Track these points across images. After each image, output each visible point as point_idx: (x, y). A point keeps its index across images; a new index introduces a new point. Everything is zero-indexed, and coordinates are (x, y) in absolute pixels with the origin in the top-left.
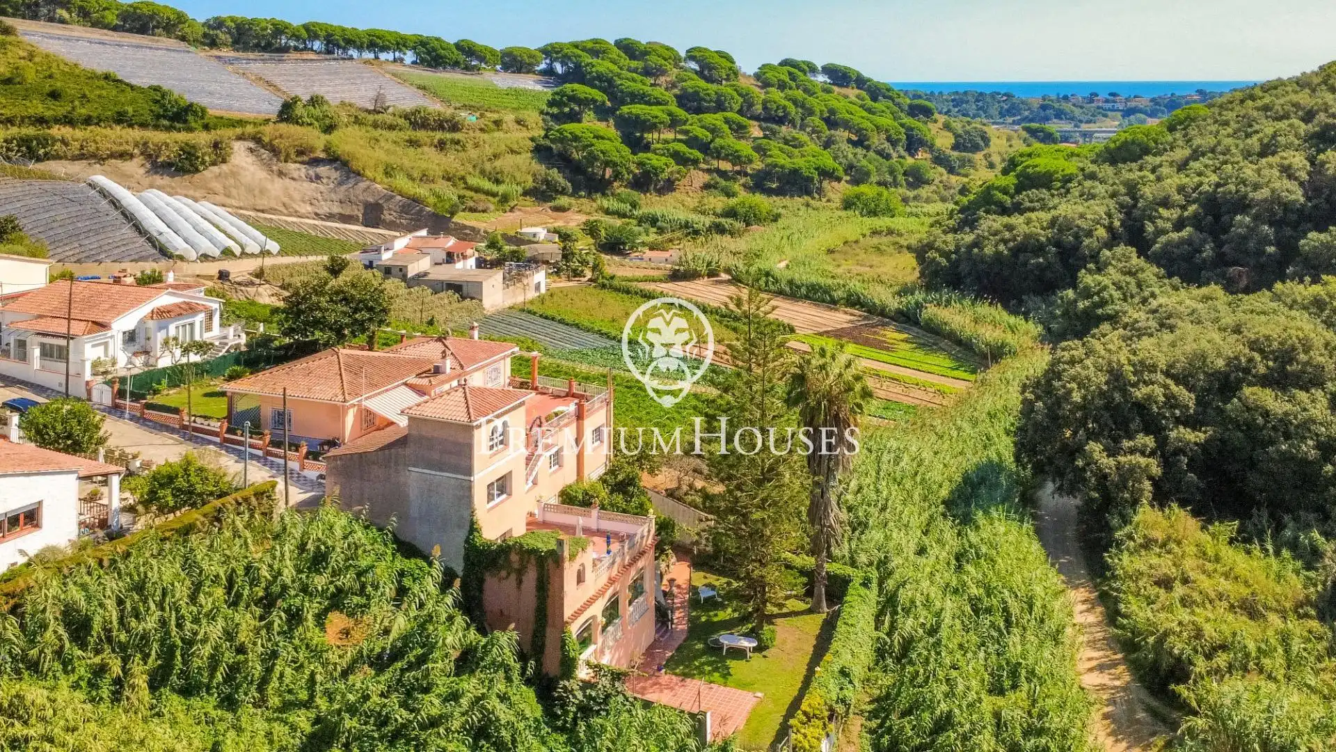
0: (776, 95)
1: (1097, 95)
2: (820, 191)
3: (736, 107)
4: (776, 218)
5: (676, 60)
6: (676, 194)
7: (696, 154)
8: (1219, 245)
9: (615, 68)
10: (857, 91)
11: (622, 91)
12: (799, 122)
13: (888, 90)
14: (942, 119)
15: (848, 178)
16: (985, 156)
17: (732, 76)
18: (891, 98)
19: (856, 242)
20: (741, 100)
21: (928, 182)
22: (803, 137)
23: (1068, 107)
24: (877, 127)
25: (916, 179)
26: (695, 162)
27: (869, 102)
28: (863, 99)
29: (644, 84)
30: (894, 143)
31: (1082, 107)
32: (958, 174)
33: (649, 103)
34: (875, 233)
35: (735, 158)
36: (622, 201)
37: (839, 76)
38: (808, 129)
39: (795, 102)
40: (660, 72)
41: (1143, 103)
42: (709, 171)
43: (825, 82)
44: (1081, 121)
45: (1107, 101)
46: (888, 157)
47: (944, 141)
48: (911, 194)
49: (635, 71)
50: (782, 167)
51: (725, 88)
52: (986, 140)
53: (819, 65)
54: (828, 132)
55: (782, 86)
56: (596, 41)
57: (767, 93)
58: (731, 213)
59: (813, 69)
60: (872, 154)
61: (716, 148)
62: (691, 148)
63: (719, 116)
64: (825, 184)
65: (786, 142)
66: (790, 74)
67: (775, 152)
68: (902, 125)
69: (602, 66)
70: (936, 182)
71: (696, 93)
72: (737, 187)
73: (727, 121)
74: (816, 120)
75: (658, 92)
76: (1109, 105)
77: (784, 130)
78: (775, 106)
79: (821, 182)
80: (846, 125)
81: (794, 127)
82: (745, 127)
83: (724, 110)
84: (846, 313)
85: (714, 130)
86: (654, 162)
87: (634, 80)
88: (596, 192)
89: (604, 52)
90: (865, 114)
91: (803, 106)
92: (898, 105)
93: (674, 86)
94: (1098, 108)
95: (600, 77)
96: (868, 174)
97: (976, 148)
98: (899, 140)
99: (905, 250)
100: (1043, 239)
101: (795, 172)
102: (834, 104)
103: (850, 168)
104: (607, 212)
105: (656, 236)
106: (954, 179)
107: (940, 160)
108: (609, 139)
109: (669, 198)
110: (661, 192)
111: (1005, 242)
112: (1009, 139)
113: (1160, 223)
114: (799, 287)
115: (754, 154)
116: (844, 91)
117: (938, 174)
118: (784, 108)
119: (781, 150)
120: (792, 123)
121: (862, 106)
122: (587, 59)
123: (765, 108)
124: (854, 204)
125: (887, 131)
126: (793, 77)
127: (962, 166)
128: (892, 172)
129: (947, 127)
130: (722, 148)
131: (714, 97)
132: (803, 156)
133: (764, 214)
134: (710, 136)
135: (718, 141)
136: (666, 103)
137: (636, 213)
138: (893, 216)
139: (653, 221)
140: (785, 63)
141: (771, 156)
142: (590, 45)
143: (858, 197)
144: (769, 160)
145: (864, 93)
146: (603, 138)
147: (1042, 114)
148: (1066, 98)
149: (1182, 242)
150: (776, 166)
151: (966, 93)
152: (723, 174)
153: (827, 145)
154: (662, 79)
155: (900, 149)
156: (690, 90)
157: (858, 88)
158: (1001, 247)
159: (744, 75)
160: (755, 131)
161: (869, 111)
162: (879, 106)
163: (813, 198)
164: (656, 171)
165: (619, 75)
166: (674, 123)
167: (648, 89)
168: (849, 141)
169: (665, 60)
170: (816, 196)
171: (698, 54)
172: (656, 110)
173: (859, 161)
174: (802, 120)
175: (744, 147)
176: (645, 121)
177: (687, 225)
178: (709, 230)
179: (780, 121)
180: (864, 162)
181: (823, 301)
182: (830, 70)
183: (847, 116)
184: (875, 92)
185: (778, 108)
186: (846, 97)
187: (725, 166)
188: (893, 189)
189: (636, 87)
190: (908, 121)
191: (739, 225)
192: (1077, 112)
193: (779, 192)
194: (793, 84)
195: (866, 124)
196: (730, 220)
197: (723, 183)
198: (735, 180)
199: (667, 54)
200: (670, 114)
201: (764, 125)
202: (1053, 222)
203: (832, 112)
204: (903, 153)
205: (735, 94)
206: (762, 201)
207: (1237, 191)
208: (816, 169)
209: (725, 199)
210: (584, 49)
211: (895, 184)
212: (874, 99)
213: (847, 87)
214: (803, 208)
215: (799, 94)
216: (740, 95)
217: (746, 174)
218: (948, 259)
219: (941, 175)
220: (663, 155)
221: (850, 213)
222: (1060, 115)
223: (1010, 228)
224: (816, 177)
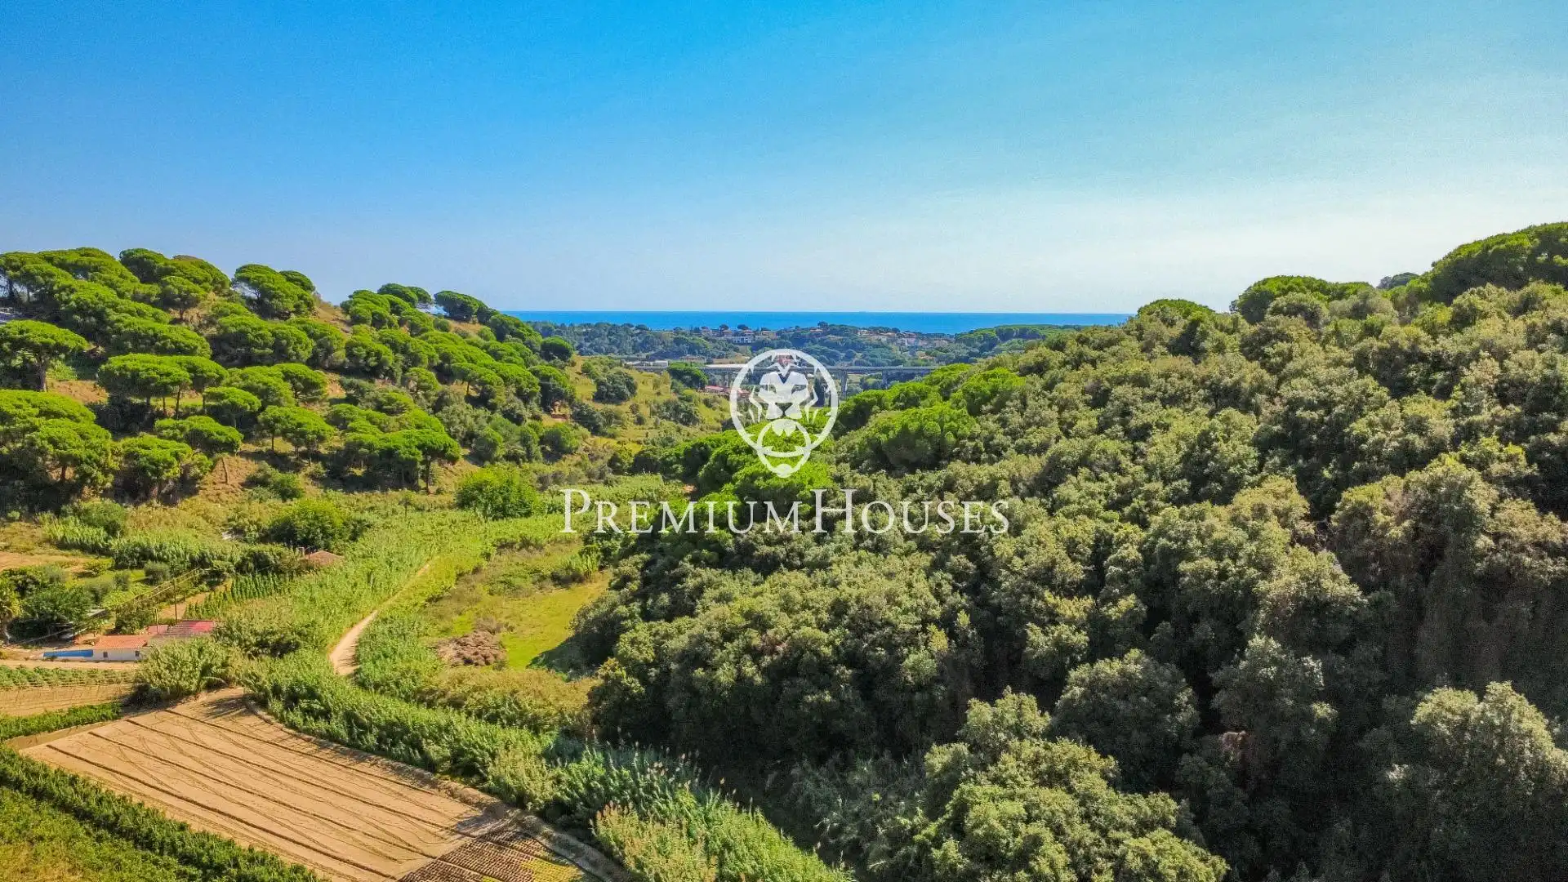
0: (367, 335)
1: (726, 328)
2: (426, 476)
3: (306, 354)
4: (356, 532)
5: (218, 284)
6: (199, 500)
7: (233, 433)
8: (1204, 690)
9: (109, 295)
10: (479, 327)
11: (118, 332)
12: (399, 373)
13: (517, 325)
14: (580, 361)
15: (467, 451)
16: (631, 407)
17: (304, 308)
18: (520, 336)
19: (476, 571)
20: (312, 343)
21: (570, 452)
22: (404, 397)
23: (699, 340)
24: (505, 379)
25: (555, 447)
26: (230, 447)
27: (494, 343)
28: (486, 338)
29: (158, 320)
30: (526, 398)
31: (714, 341)
32: (604, 434)
33: (162, 351)
34: (504, 546)
35: (297, 434)
36: (91, 524)
37: (458, 308)
38: (412, 385)
39: (394, 346)
40: (186, 302)
41: (770, 336)
42: (257, 456)
43: (439, 315)
44: (714, 357)
45: (736, 334)
46: (518, 420)
47: (584, 390)
48: (549, 469)
49: (145, 299)
50: (370, 447)
51: (289, 328)
52: (632, 388)
53: (432, 293)
54: (440, 387)
55: (378, 322)
56: (86, 253)
57: (355, 333)
58: (284, 533)
59: (424, 298)
60: (498, 416)
61: (266, 421)
62: (225, 422)
63: (276, 369)
64: (435, 465)
65: (379, 407)
66: (393, 304)
67: (361, 422)
68: (535, 373)
69: (88, 291)
70: (581, 448)
71: (243, 334)
72: (300, 480)
73: (288, 377)
74: (424, 373)
75: (183, 334)
76: (737, 339)
77: (379, 388)
78: (363, 352)
79: (426, 462)
80: (464, 376)
81: (393, 380)
82: (315, 385)
83: (288, 359)
84: (452, 794)
85: (266, 394)
86: (156, 453)
87: (140, 314)
88: (44, 509)
89: (96, 269)
90: (490, 360)
91: (404, 351)
92: (529, 345)
93: (211, 322)
94: (729, 341)
95: (82, 309)
96: (493, 445)
97: (620, 398)
98: (533, 394)
99: (549, 584)
100: (827, 651)
101: (389, 453)
102: (449, 348)
103: (468, 438)
104: (63, 545)
105: (140, 588)
106: (601, 441)
107: (584, 418)
108: (71, 417)
109: (185, 509)
110: (168, 500)
111: (756, 654)
112: (656, 386)
113: (1064, 631)
114: (366, 729)
115: (328, 427)
116: (463, 327)
117: (580, 438)
118: (378, 354)
119: (370, 419)
120: (390, 375)
121: (486, 348)
122: (63, 279)
123: (350, 355)
124: (474, 498)
125: (518, 382)
126: (395, 309)
127: (608, 423)
128: (525, 441)
129: (586, 371)
130: (277, 420)
131: (271, 340)
132: (402, 426)
133: (339, 522)
134: (257, 402)
135: (272, 411)
136: (191, 351)
137: (114, 543)
138: (528, 514)
139: (143, 556)
140: (387, 290)
141: (353, 430)
142: (72, 259)
143: (479, 488)
144: (351, 437)
145: (487, 329)
146: (57, 415)
147: (676, 348)
148: (697, 330)
149: (1126, 687)
150: (361, 445)
151: (597, 326)
152: (278, 460)
153: (438, 406)
154: (193, 313)
155: (534, 405)
156: (233, 330)
157: (482, 322)
158: (749, 669)
159: (326, 306)
160: (333, 387)
161: (496, 355)
162: (506, 347)
163: (416, 489)
164: (157, 467)
165: (114, 307)
166: (199, 381)
167: (163, 328)
168: (469, 399)
169: (196, 281)
170: (422, 484)
171: (252, 275)
172: (170, 366)
173: (481, 427)
174: (405, 370)
175: (313, 417)
176: (149, 380)
177: (201, 562)
178: (241, 568)
179: (372, 373)
180: (488, 429)
181: (410, 761)
182: (444, 299)
183: (466, 365)
184: (502, 329)
185: (369, 354)
186: (464, 336)
187: (282, 446)
188: (527, 465)
189: (145, 324)
190: (543, 366)
191: (293, 555)
192: (710, 345)
193: (367, 484)
194: (395, 318)
195: (491, 376)
196: (278, 548)
197: (277, 476)
198: (297, 468)
199: (200, 274)
200: (192, 369)
201: (347, 381)
202: (839, 609)
203: (446, 358)
204: (537, 410)
205: (303, 335)
206: (337, 505)
207: (1223, 574)
208: (419, 447)
209: (279, 502)
210: (62, 265)
211: (529, 457)
212: (501, 338)
213: (466, 321)
214: (400, 508)
215: (402, 333)
216: (311, 336)
217: (317, 457)
218: (644, 681)
219: (584, 438)
220: (174, 438)
221: (469, 513)
222: (693, 349)
223: (759, 622)
224: (420, 458)
